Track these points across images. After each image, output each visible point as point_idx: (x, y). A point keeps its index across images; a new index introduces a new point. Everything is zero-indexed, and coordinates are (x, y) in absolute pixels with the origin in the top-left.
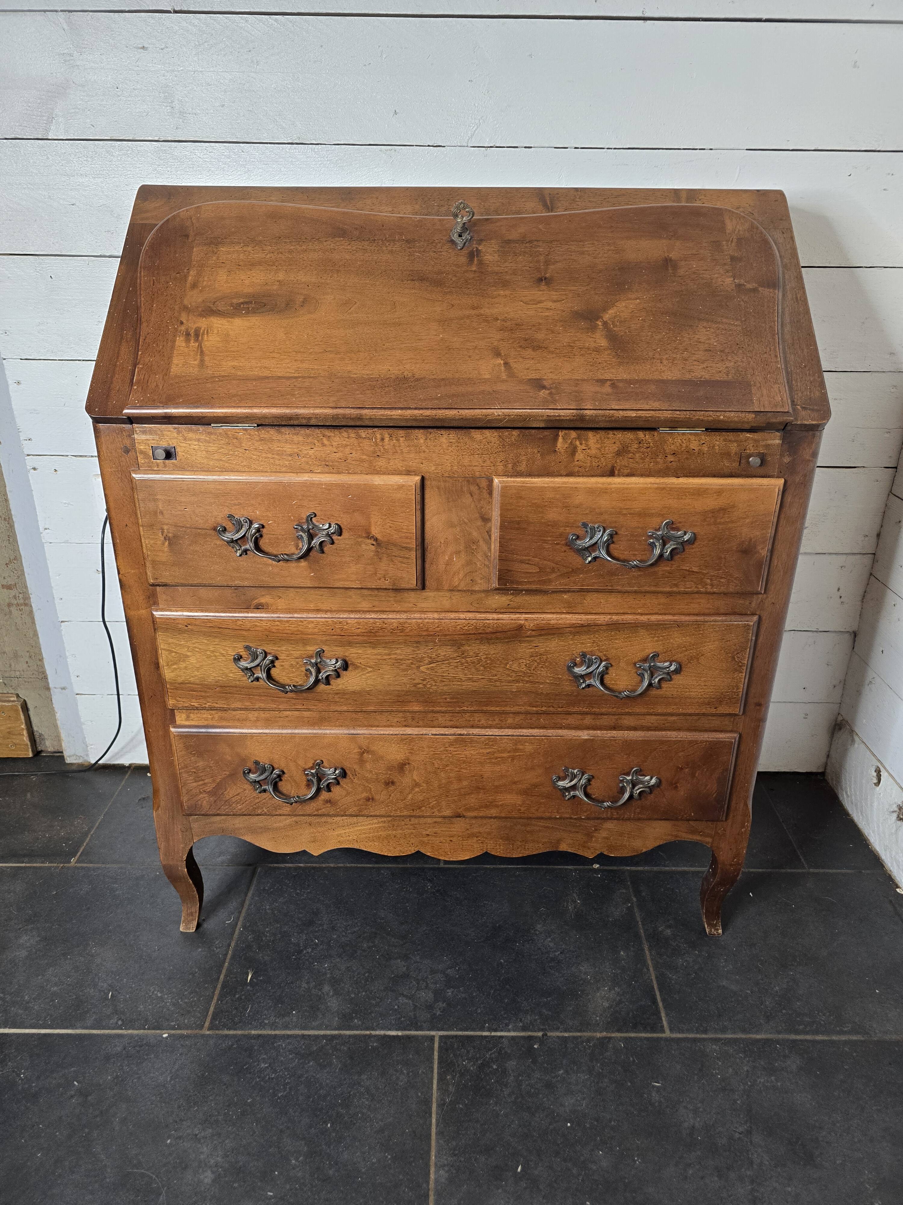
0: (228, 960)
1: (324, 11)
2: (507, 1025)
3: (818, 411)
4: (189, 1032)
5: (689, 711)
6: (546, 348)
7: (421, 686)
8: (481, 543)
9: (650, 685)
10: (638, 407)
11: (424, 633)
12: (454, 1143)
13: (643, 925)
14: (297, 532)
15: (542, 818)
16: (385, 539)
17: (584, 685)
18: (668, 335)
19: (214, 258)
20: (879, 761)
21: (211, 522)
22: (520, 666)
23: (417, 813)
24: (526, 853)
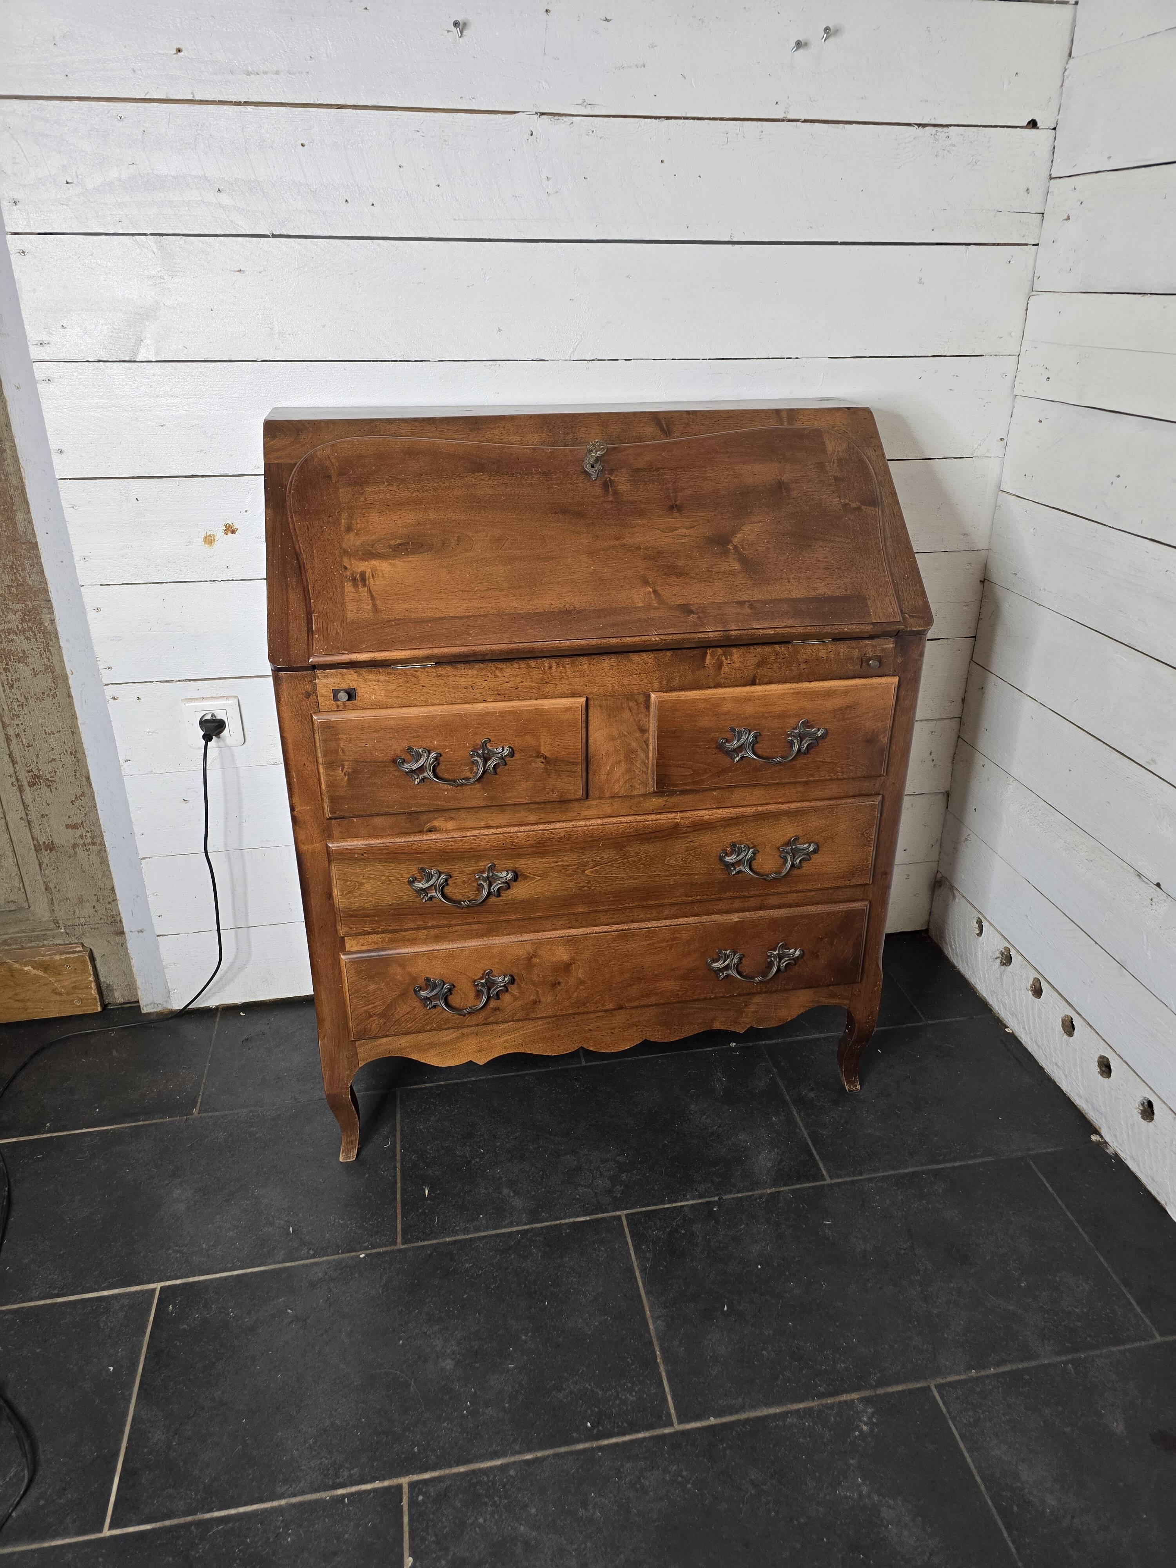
0: (399, 1181)
1: (427, 236)
2: (685, 1196)
3: (923, 618)
4: (385, 1249)
5: (827, 886)
6: (687, 574)
7: (586, 888)
8: (640, 752)
9: (793, 865)
10: (775, 625)
11: (589, 839)
12: (664, 1298)
13: (788, 1092)
14: (472, 757)
15: (698, 1000)
16: (554, 757)
17: (734, 872)
18: (791, 556)
19: (362, 499)
20: (980, 912)
21: (390, 754)
22: (676, 859)
23: (582, 1009)
24: (682, 1036)
